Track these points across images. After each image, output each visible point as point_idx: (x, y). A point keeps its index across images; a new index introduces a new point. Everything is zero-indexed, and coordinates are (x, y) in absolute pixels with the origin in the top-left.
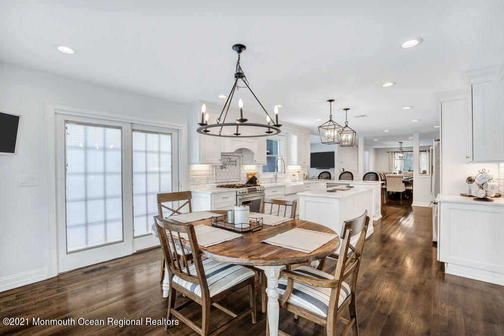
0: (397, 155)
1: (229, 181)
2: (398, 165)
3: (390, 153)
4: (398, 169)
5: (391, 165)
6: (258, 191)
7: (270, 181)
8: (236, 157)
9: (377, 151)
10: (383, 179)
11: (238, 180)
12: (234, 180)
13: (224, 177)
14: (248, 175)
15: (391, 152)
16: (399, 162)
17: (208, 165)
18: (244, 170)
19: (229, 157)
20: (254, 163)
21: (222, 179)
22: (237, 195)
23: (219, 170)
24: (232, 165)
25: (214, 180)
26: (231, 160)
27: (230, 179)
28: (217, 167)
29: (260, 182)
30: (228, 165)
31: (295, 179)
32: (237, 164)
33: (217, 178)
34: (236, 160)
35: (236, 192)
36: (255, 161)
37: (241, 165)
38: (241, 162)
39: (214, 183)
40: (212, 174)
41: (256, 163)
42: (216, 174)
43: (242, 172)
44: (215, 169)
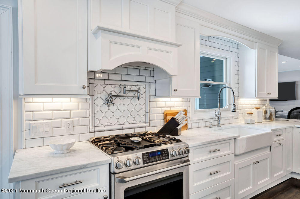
1: (124, 126)
6: (173, 156)
7: (208, 124)
8: (140, 84)
11: (144, 125)
12: (136, 125)
13: (114, 121)
14: (166, 115)
17: (73, 99)
18: (158, 106)
19: (124, 83)
20: (174, 93)
21: (109, 124)
22: (112, 171)
23: (102, 108)
24: (131, 98)
25: (88, 126)
26: (127, 88)
27: (127, 123)
28: (96, 102)
29: (189, 126)
30: (122, 98)
31: (251, 120)
32: (144, 96)
33: (97, 122)
34: (139, 89)
35: (110, 164)
36: (176, 90)
37: (152, 98)
38: (152, 92)
39: (88, 132)
40: (85, 116)
41: (177, 93)
42: (94, 115)
43: (153, 110)
44: (92, 104)
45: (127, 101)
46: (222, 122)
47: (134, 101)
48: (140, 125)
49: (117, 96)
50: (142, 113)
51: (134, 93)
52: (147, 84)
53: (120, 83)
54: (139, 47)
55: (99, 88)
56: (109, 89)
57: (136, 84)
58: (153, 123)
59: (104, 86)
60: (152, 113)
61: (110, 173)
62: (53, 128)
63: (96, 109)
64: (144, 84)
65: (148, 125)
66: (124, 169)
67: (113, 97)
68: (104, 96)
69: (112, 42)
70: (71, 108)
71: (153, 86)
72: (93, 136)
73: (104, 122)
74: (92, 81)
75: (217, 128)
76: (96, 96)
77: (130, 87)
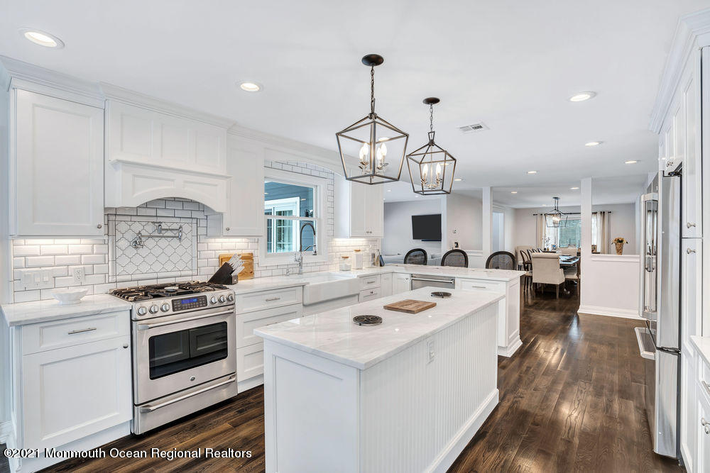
0: (550, 220)
2: (551, 234)
3: (539, 217)
4: (551, 242)
5: (539, 236)
6: (212, 303)
9: (518, 213)
10: (526, 260)
12: (179, 273)
14: (221, 261)
15: (541, 215)
16: (552, 230)
18: (210, 248)
19: (159, 220)
20: (225, 233)
21: (138, 272)
22: (133, 319)
23: (127, 252)
24: (170, 239)
25: (107, 275)
26: (164, 226)
27: (164, 270)
28: (119, 244)
29: (256, 274)
30: (157, 239)
31: (346, 266)
32: (189, 236)
33: (120, 270)
34: (181, 227)
35: (131, 311)
36: (228, 229)
37: (202, 239)
38: (202, 231)
39: (107, 282)
40: (102, 261)
41: (230, 233)
42: (115, 261)
43: (203, 254)
44: (113, 248)
45: (163, 242)
46: (304, 269)
47: (175, 242)
48: (183, 273)
49: (150, 237)
50: (187, 258)
51: (175, 232)
52: (195, 221)
53: (154, 219)
54: (173, 180)
55: (122, 227)
56: (137, 227)
57: (178, 220)
58: (203, 270)
59: (129, 223)
60: (202, 256)
61: (131, 320)
62: (54, 277)
63: (119, 253)
64: (189, 221)
65: (195, 272)
66: (148, 315)
67: (143, 238)
68: (131, 236)
69: (134, 176)
70: (68, 263)
71: (203, 223)
72: (114, 287)
73: (131, 269)
74: (112, 218)
75: (298, 276)
76: (119, 236)
77: (169, 224)
